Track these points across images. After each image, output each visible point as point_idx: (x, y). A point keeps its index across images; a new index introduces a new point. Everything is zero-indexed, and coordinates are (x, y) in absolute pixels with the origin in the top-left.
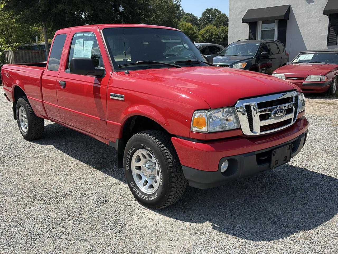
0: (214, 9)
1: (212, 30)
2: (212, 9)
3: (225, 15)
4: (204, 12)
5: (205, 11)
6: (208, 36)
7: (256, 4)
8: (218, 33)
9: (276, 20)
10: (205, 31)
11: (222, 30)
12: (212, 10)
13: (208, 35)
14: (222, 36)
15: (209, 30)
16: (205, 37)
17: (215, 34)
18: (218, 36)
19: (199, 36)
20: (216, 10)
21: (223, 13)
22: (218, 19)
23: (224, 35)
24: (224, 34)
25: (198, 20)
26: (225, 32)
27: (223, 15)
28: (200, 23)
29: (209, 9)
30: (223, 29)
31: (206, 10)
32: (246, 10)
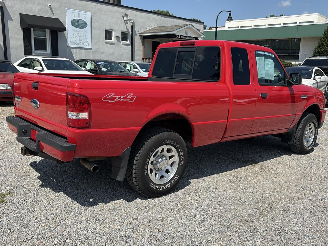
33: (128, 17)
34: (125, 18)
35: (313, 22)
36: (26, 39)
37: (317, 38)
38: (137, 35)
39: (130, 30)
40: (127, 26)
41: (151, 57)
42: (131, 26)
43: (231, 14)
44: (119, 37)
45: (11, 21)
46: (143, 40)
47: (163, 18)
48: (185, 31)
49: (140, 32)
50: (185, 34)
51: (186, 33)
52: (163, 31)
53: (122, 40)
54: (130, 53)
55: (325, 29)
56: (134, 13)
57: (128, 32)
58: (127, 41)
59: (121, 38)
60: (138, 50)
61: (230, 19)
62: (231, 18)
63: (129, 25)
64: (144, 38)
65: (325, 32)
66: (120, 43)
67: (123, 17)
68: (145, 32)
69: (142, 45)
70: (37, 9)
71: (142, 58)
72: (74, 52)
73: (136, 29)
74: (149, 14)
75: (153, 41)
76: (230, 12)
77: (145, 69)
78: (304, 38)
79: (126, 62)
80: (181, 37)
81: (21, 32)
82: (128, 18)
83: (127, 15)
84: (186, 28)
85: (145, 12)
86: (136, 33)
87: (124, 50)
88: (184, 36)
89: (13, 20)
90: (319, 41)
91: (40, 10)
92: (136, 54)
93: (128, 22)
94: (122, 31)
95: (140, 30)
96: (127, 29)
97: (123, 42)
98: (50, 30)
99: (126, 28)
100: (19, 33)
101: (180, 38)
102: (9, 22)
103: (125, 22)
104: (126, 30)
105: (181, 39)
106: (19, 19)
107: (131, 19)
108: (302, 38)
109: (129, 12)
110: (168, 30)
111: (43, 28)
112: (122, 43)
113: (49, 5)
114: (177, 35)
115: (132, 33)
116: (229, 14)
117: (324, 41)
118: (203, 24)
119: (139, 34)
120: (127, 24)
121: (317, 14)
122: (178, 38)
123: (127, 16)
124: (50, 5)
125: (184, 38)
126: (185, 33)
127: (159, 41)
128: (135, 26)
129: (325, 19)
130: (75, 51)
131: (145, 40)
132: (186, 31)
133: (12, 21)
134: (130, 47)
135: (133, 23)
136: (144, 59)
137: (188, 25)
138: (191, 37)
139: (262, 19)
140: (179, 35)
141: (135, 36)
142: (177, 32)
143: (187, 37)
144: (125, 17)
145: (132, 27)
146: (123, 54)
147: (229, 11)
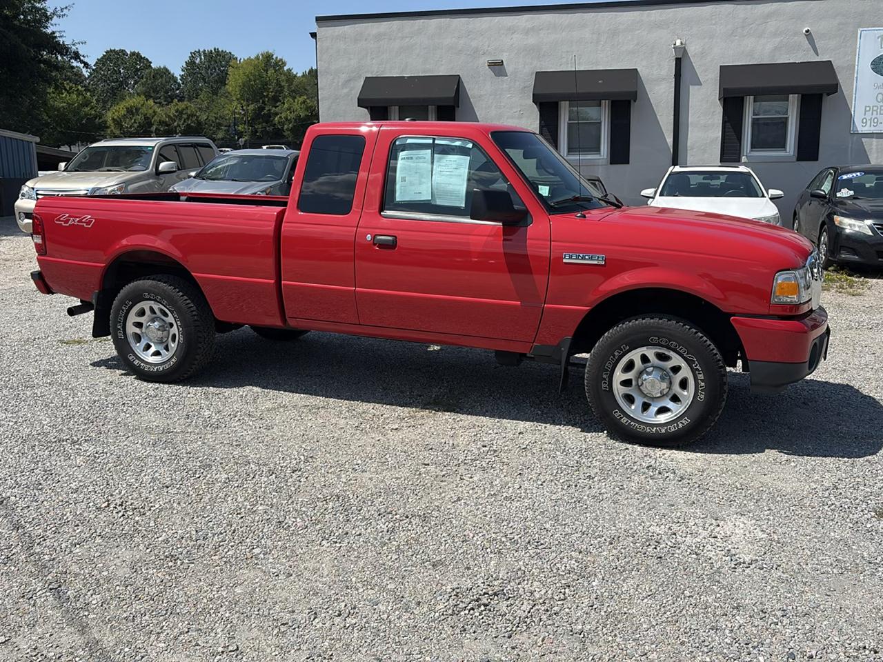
0: (129, 53)
1: (144, 110)
2: (123, 52)
3: (167, 70)
4: (102, 58)
5: (104, 56)
6: (136, 125)
7: (384, 66)
8: (167, 119)
9: (430, 107)
10: (123, 112)
11: (176, 112)
12: (124, 55)
13: (135, 122)
14: (179, 125)
15: (137, 110)
16: (127, 127)
17: (160, 121)
18: (167, 125)
19: (110, 122)
20: (137, 56)
21: (162, 67)
22: (149, 82)
23: (183, 124)
24: (185, 121)
25: (86, 79)
26: (185, 116)
27: (162, 72)
28: (90, 87)
29: (114, 50)
30: (180, 109)
31: (106, 52)
32: (360, 77)
36: (728, 124)
45: (696, 87)
70: (769, 47)
72: (874, 147)
81: (719, 110)
89: (701, 84)
91: (776, 49)
98: (800, 95)
100: (714, 112)
102: (693, 90)
106: (719, 78)
111: (781, 93)
113: (804, 31)
124: (806, 29)
130: (876, 145)
133: (699, 87)
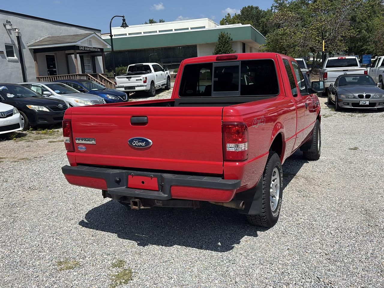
33: (12, 25)
34: (8, 27)
35: (204, 27)
37: (213, 44)
38: (25, 48)
39: (16, 43)
40: (11, 37)
41: (47, 75)
42: (17, 36)
43: (125, 19)
44: (3, 52)
46: (35, 54)
47: (55, 26)
48: (88, 41)
49: (28, 45)
50: (89, 45)
51: (91, 44)
52: (62, 42)
53: (8, 56)
54: (20, 71)
55: (219, 35)
56: (18, 19)
57: (14, 45)
58: (14, 57)
59: (5, 52)
60: (30, 67)
61: (124, 25)
62: (126, 24)
63: (14, 36)
64: (35, 52)
65: (219, 38)
66: (5, 59)
67: (5, 26)
68: (35, 44)
69: (34, 61)
71: (37, 78)
73: (24, 40)
74: (37, 21)
75: (46, 55)
76: (124, 17)
77: (58, 91)
78: (200, 45)
79: (30, 84)
80: (86, 48)
82: (12, 27)
83: (10, 22)
84: (89, 37)
85: (31, 18)
86: (24, 45)
87: (12, 68)
88: (88, 47)
90: (216, 47)
92: (27, 72)
93: (12, 31)
94: (5, 44)
95: (28, 42)
96: (12, 41)
97: (9, 58)
99: (10, 39)
101: (84, 50)
103: (8, 32)
104: (11, 43)
105: (86, 50)
107: (15, 27)
108: (198, 45)
109: (11, 18)
110: (68, 41)
112: (8, 60)
114: (81, 46)
115: (18, 47)
116: (123, 19)
117: (220, 47)
118: (100, 32)
119: (28, 46)
120: (11, 34)
121: (207, 19)
122: (82, 50)
123: (10, 24)
125: (88, 49)
126: (89, 43)
127: (54, 55)
128: (22, 37)
129: (214, 24)
131: (37, 54)
132: (90, 41)
134: (19, 64)
135: (19, 33)
136: (39, 78)
137: (92, 34)
138: (96, 48)
139: (151, 25)
140: (82, 47)
141: (24, 50)
142: (81, 43)
143: (92, 48)
144: (7, 25)
145: (18, 38)
146: (11, 74)
147: (122, 17)
